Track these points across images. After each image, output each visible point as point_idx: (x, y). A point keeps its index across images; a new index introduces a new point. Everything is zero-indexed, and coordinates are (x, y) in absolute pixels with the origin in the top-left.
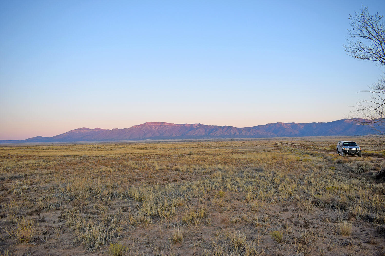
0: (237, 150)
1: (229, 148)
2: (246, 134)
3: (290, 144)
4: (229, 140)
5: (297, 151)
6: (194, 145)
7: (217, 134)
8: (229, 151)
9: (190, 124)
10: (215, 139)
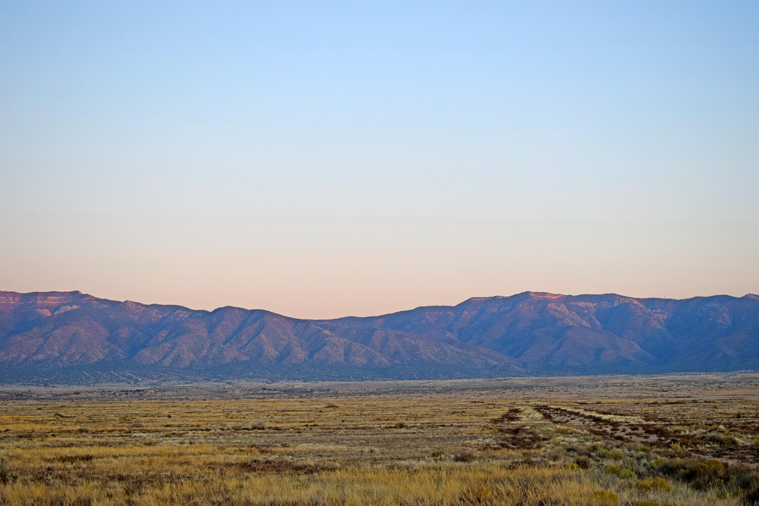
0: (282, 454)
1: (241, 438)
2: (346, 354)
3: (587, 414)
4: (251, 393)
5: (616, 458)
6: (36, 422)
7: (177, 358)
8: (233, 459)
9: (14, 294)
10: (164, 385)
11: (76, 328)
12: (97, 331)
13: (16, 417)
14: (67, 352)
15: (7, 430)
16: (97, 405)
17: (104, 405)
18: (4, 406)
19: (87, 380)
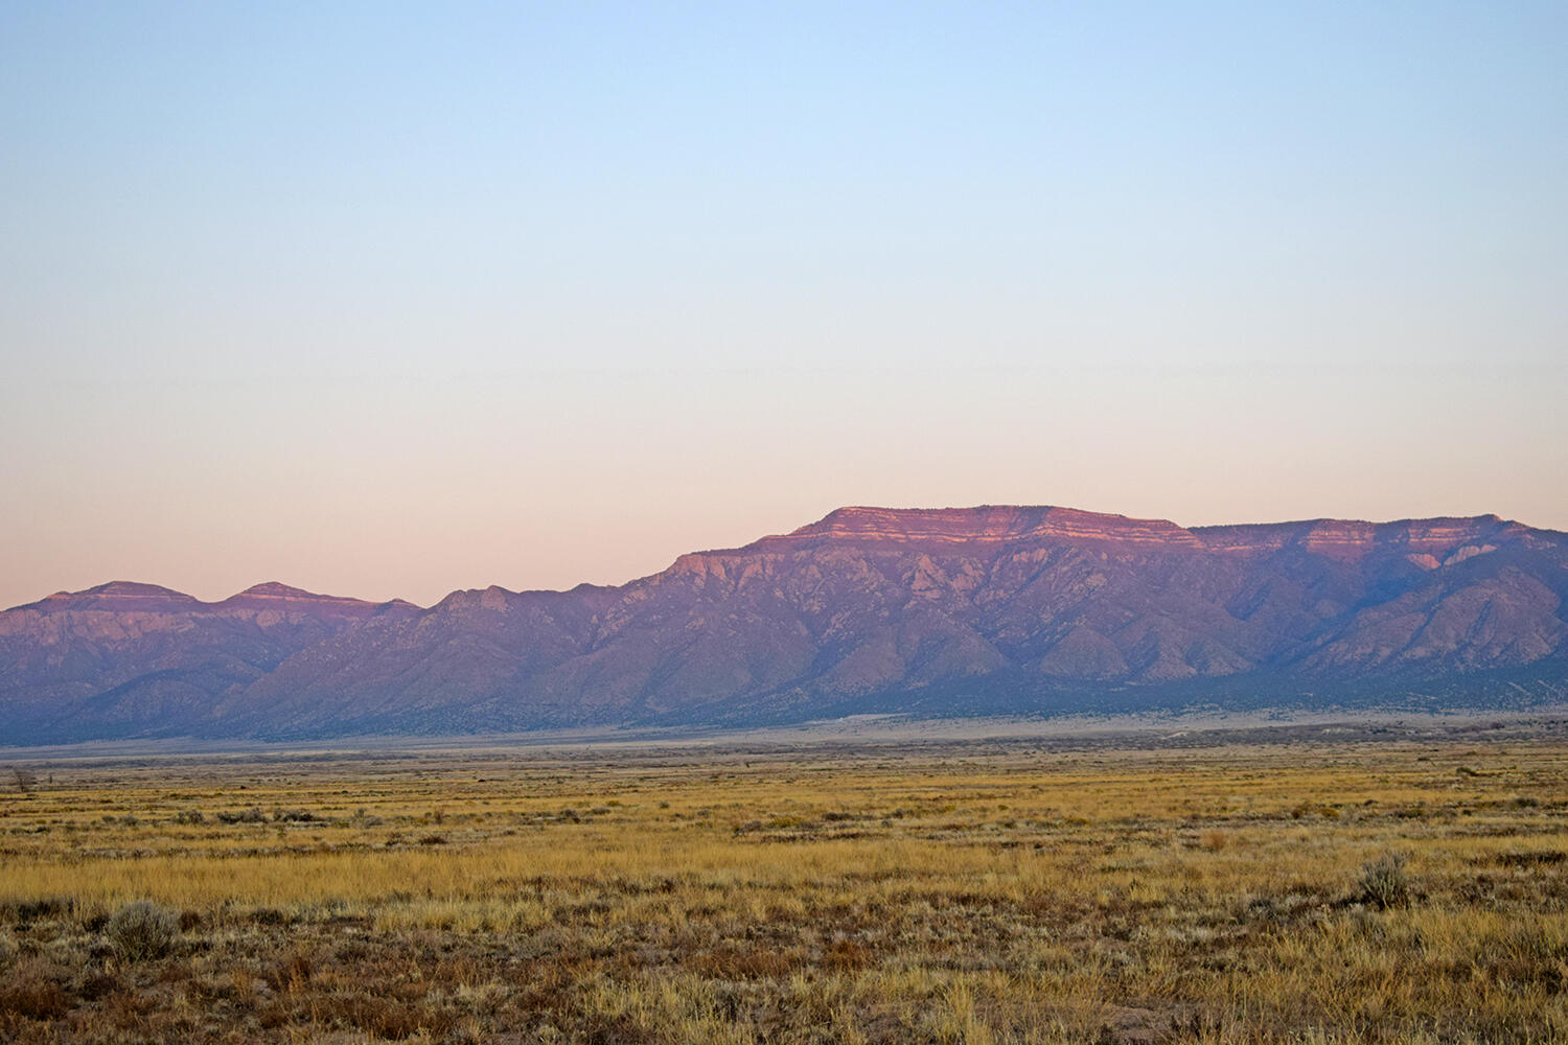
9: (1362, 525)
11: (1490, 592)
12: (1535, 597)
13: (1380, 775)
14: (1475, 642)
15: (1369, 802)
16: (1541, 751)
17: (1555, 750)
18: (1350, 754)
19: (1518, 699)
